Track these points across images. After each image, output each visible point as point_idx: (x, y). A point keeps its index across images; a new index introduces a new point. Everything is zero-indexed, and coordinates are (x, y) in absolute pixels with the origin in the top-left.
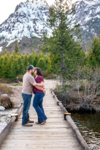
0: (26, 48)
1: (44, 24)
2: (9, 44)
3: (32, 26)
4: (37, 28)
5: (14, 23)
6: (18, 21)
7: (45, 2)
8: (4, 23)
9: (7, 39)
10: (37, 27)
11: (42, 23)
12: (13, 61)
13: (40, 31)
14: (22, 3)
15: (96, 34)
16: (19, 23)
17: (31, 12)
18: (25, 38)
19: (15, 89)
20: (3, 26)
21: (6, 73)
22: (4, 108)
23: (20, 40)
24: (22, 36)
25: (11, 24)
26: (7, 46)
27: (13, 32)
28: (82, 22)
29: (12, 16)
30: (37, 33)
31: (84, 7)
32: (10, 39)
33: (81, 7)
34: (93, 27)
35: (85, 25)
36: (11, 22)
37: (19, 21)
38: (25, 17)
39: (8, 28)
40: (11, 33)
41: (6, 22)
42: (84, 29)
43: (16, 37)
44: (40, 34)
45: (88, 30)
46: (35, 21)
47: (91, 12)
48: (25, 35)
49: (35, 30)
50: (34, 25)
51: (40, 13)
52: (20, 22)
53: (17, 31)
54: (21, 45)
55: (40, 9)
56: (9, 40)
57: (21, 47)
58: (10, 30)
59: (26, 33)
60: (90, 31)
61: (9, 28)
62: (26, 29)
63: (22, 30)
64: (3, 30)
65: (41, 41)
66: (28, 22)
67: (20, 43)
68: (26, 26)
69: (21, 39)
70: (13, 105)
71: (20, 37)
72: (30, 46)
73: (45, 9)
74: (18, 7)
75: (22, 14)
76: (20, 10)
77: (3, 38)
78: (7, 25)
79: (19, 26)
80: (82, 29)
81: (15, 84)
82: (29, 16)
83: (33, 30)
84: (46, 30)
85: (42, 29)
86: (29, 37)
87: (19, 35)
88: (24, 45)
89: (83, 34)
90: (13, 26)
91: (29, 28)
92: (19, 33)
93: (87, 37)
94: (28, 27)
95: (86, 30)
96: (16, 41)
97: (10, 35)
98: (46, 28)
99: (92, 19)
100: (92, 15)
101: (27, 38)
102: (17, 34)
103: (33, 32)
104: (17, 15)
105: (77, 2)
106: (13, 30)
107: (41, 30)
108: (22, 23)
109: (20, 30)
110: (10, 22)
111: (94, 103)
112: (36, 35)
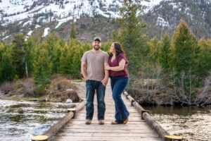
0: (86, 32)
2: (60, 24)
4: (103, 2)
9: (56, 17)
13: (107, 7)
15: (192, 16)
18: (84, 16)
23: (77, 20)
24: (80, 13)
26: (57, 27)
27: (66, 6)
30: (104, 10)
32: (62, 16)
34: (188, 5)
35: (176, 1)
40: (63, 8)
42: (175, 7)
43: (70, 15)
44: (108, 12)
45: (180, 10)
48: (85, 12)
49: (101, 5)
53: (73, 5)
54: (79, 27)
56: (60, 18)
57: (77, 30)
58: (62, 3)
59: (87, 9)
60: (183, 10)
62: (86, 3)
63: (80, 3)
64: (52, 2)
65: (108, 21)
67: (77, 24)
69: (78, 17)
71: (77, 14)
72: (92, 29)
77: (51, 14)
80: (172, 6)
83: (98, 4)
84: (117, 6)
85: (112, 3)
86: (91, 15)
87: (76, 12)
88: (83, 27)
89: (173, 15)
92: (75, 8)
93: (178, 19)
95: (177, 9)
96: (72, 21)
97: (62, 10)
98: (117, 2)
101: (87, 16)
102: (72, 10)
103: (97, 7)
106: (67, 3)
107: (110, 6)
109: (78, 4)
112: (101, 12)
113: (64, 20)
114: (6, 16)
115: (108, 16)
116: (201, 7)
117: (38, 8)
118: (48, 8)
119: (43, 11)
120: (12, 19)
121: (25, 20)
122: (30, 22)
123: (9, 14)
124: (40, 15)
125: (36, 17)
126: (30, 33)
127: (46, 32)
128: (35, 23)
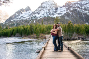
5: (40, 10)
6: (42, 10)
7: (54, 2)
11: (52, 11)
14: (44, 2)
15: (75, 16)
17: (48, 6)
18: (45, 17)
23: (43, 18)
26: (37, 20)
27: (40, 14)
29: (39, 7)
30: (50, 15)
31: (71, 4)
33: (69, 4)
35: (71, 12)
38: (45, 8)
39: (37, 13)
40: (39, 15)
41: (37, 10)
42: (70, 13)
43: (41, 17)
46: (49, 10)
47: (73, 6)
48: (45, 16)
49: (49, 14)
51: (51, 6)
54: (43, 20)
55: (51, 5)
59: (45, 15)
60: (73, 14)
62: (45, 13)
66: (46, 10)
68: (45, 12)
71: (43, 16)
72: (47, 21)
73: (53, 5)
74: (42, 4)
75: (44, 7)
76: (43, 5)
77: (36, 17)
78: (37, 11)
82: (47, 7)
83: (48, 13)
84: (54, 14)
85: (52, 13)
86: (47, 16)
87: (42, 16)
88: (45, 20)
89: (70, 16)
90: (40, 12)
91: (47, 13)
95: (71, 14)
96: (41, 18)
98: (54, 13)
99: (74, 9)
100: (74, 8)
101: (46, 17)
104: (42, 7)
105: (67, 2)
109: (43, 14)
112: (49, 16)
113: (39, 18)
114: (24, 18)
115: (51, 17)
116: (78, 13)
117: (32, 15)
118: (35, 15)
119: (34, 16)
120: (25, 19)
121: (29, 19)
122: (30, 19)
124: (33, 17)
125: (32, 18)
126: (30, 22)
127: (34, 22)
128: (31, 19)
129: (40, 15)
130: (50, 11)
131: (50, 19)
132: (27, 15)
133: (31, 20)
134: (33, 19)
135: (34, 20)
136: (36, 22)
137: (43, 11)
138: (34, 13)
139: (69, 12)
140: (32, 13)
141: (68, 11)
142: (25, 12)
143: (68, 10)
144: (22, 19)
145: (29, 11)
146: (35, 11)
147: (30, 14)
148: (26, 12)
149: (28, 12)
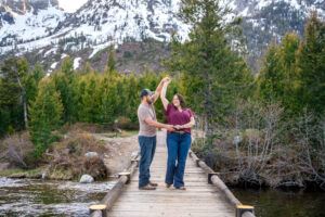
0: (131, 63)
1: (170, 12)
2: (95, 52)
3: (145, 16)
4: (155, 21)
5: (107, 7)
6: (115, 4)
8: (84, 7)
9: (90, 42)
10: (154, 18)
11: (167, 10)
12: (106, 87)
13: (161, 27)
15: (279, 37)
16: (116, 8)
18: (129, 41)
19: (111, 143)
20: (82, 13)
21: (92, 112)
22: (92, 179)
23: (120, 46)
24: (124, 36)
25: (99, 10)
26: (91, 56)
27: (104, 27)
28: (250, 11)
30: (156, 32)
32: (98, 41)
34: (275, 22)
35: (257, 17)
36: (100, 7)
37: (118, 4)
39: (93, 19)
40: (99, 29)
41: (89, 5)
42: (256, 24)
43: (110, 38)
44: (162, 34)
45: (263, 29)
46: (151, 5)
48: (131, 35)
49: (152, 25)
50: (150, 13)
52: (120, 7)
53: (113, 25)
54: (121, 55)
56: (95, 44)
57: (120, 61)
58: (97, 23)
59: (133, 31)
60: (267, 29)
61: (97, 17)
62: (132, 23)
63: (122, 22)
64: (83, 22)
65: (163, 47)
66: (137, 6)
67: (118, 51)
68: (132, 15)
69: (121, 43)
70: (110, 174)
71: (119, 38)
72: (140, 59)
77: (83, 38)
78: (91, 12)
79: (117, 15)
80: (251, 24)
81: (111, 134)
83: (147, 23)
84: (175, 26)
85: (167, 22)
86: (138, 39)
87: (118, 34)
88: (128, 55)
89: (252, 37)
90: (105, 15)
91: (138, 19)
92: (116, 29)
93: (260, 42)
94: (136, 17)
95: (259, 28)
96: (112, 46)
97: (97, 33)
98: (175, 20)
99: (273, 5)
101: (133, 40)
102: (112, 32)
103: (146, 28)
106: (104, 22)
107: (165, 25)
108: (124, 8)
109: (120, 23)
110: (98, 5)
111: (267, 171)
112: (153, 35)
113: (102, 47)
114: (21, 42)
115: (161, 40)
116: (292, 24)
117: (64, 30)
118: (79, 31)
119: (72, 34)
120: (29, 47)
121: (48, 48)
122: (54, 50)
123: (24, 39)
124: (68, 40)
125: (62, 43)
126: (54, 66)
127: (76, 64)
128: (61, 51)
129: (107, 29)
130: (156, 11)
131: (153, 52)
132: (41, 32)
133: (57, 58)
134: (68, 52)
135: (73, 55)
136: (82, 63)
137: (122, 13)
138: (73, 20)
139: (247, 18)
140: (63, 19)
141: (244, 13)
142: (29, 14)
143: (247, 9)
144: (10, 48)
145: (51, 10)
146: (78, 12)
147: (54, 24)
148: (35, 13)
149: (42, 13)
